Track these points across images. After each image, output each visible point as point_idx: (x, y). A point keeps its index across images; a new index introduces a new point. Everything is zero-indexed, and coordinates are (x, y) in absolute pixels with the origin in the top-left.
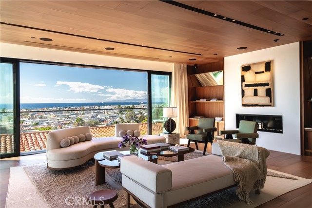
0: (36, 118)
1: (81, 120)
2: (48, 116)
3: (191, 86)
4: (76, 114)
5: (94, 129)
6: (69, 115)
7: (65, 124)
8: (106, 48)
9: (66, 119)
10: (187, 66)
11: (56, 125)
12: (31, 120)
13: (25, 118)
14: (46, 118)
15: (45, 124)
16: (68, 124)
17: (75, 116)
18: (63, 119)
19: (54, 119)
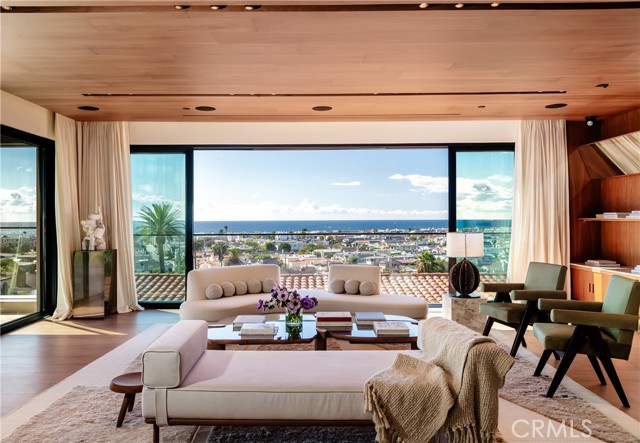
0: (354, 249)
1: (431, 258)
2: (376, 245)
3: (583, 176)
4: (429, 245)
5: (435, 277)
6: (414, 247)
7: (407, 264)
8: (314, 109)
9: (409, 255)
10: (567, 122)
11: (387, 264)
12: (345, 253)
13: (336, 248)
14: (372, 250)
15: (369, 263)
16: (413, 264)
17: (426, 248)
18: (404, 253)
19: (384, 252)
